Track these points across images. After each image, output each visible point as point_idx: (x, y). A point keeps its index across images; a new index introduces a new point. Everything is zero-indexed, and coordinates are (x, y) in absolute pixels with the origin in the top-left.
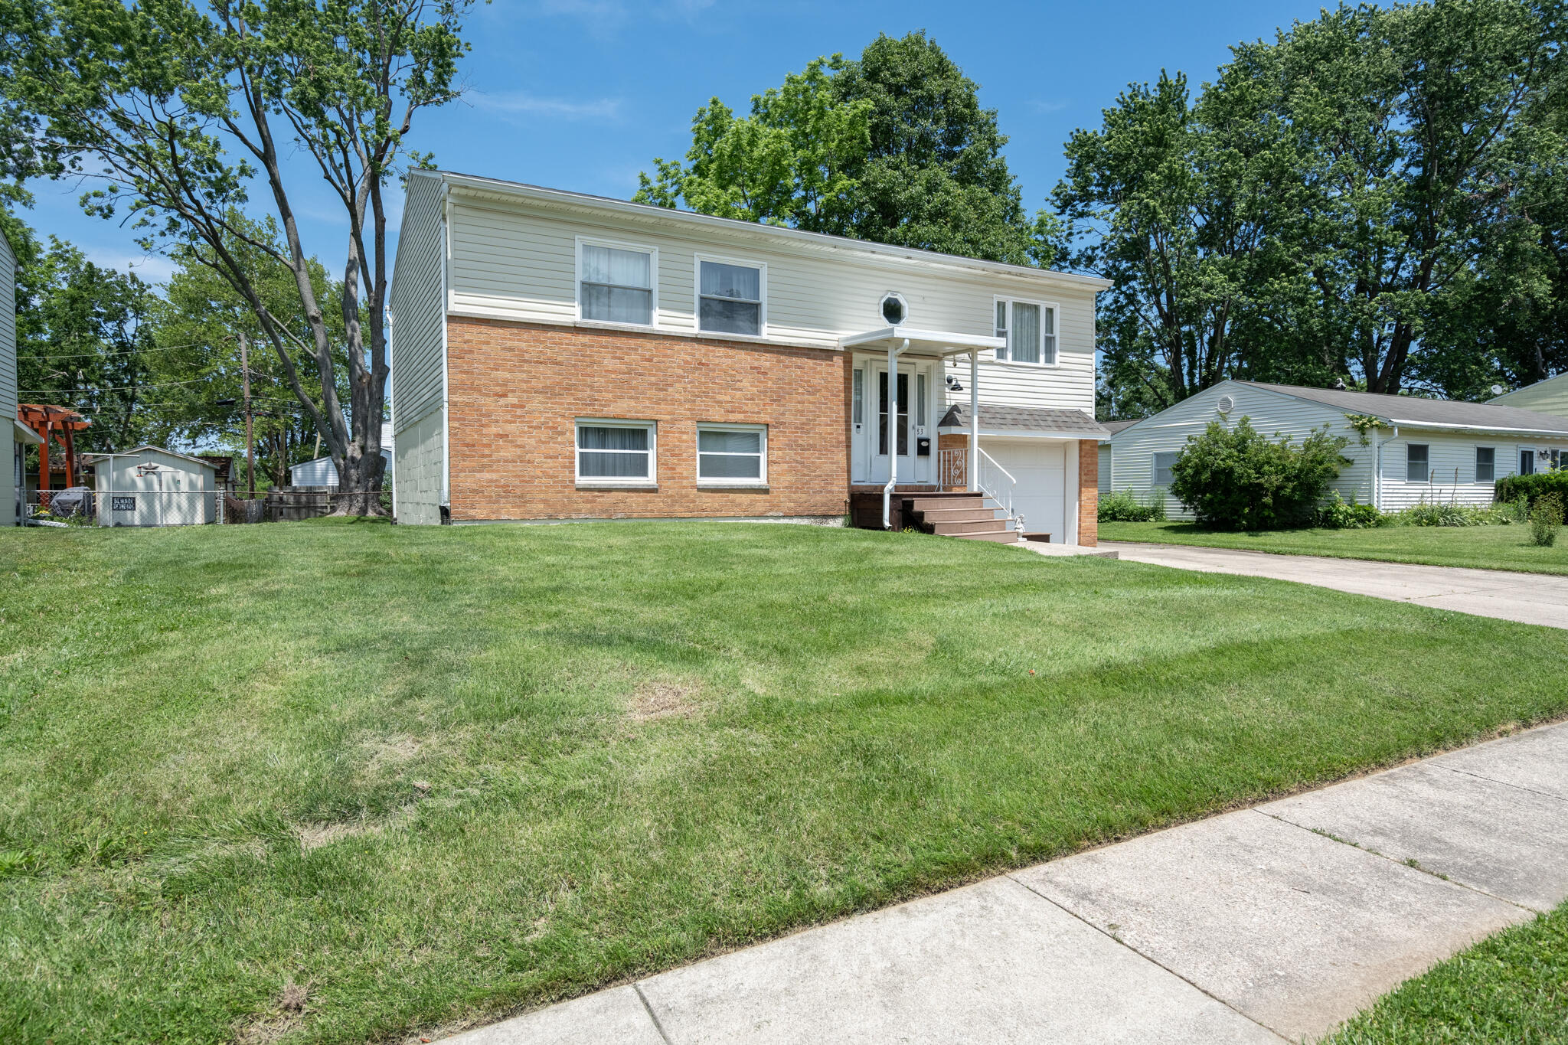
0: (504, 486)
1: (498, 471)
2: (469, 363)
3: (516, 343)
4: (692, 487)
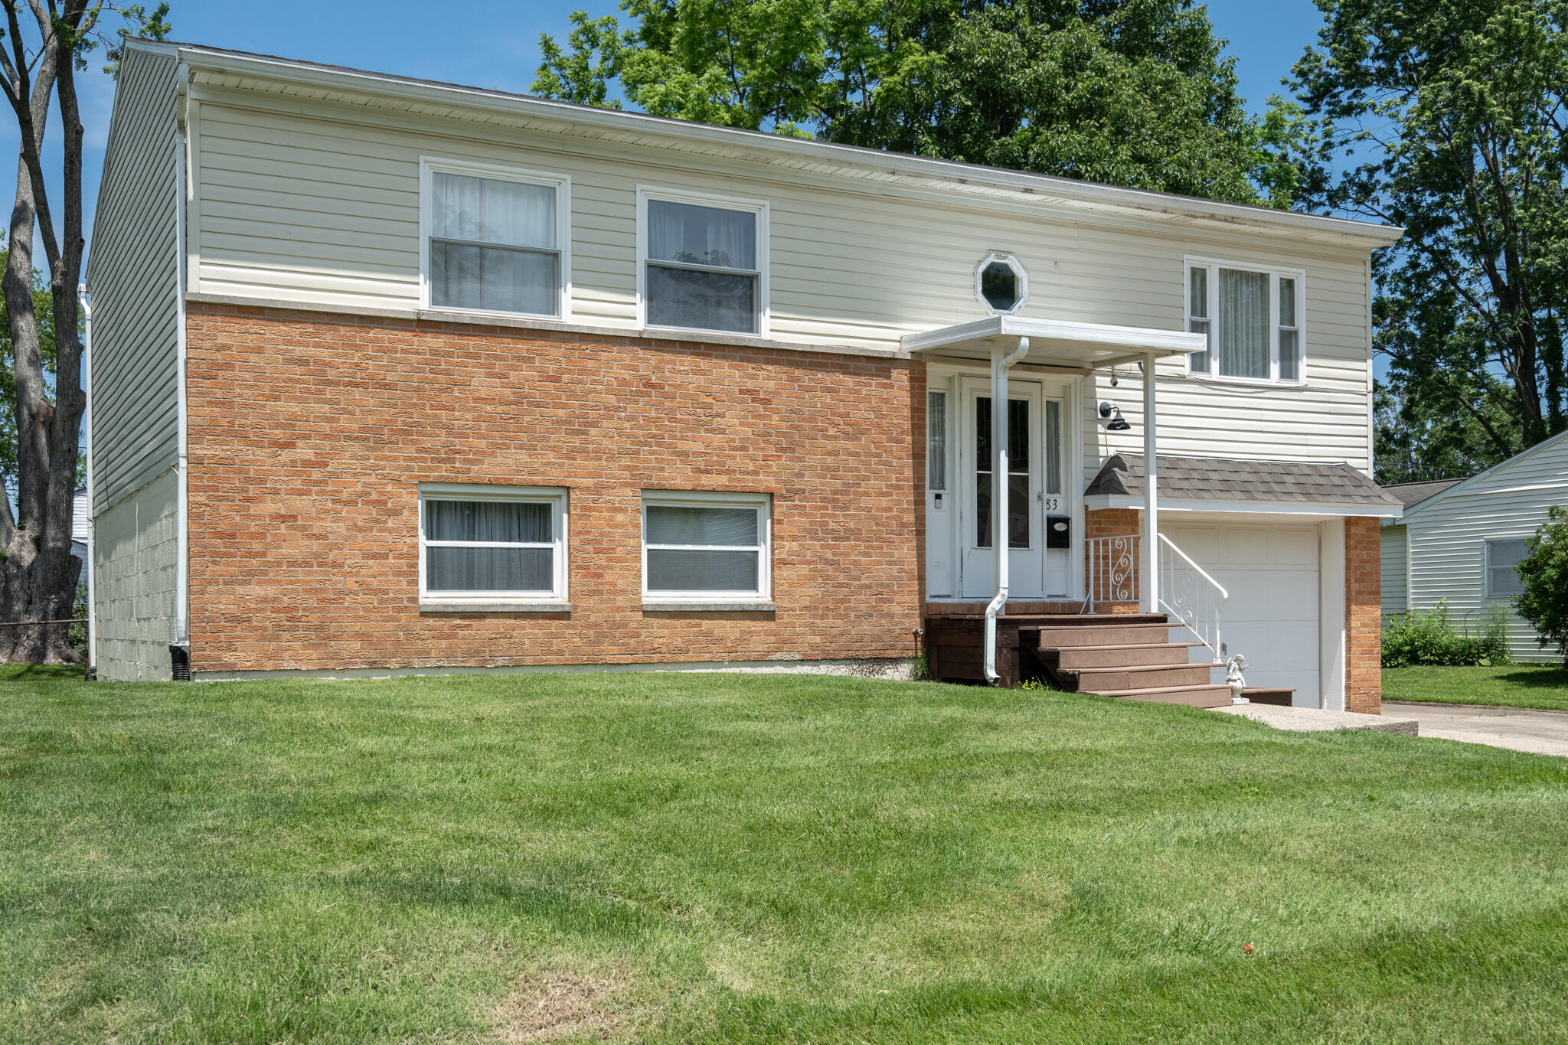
0: (287, 610)
1: (279, 581)
2: (228, 387)
3: (311, 351)
4: (634, 609)
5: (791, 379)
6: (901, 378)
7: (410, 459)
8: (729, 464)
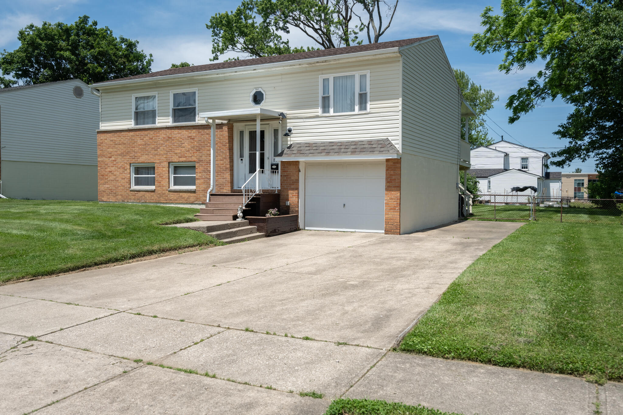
0: (111, 190)
1: (110, 184)
2: (103, 147)
3: (113, 138)
4: (166, 190)
5: (199, 132)
6: (225, 129)
7: (128, 159)
8: (186, 155)
